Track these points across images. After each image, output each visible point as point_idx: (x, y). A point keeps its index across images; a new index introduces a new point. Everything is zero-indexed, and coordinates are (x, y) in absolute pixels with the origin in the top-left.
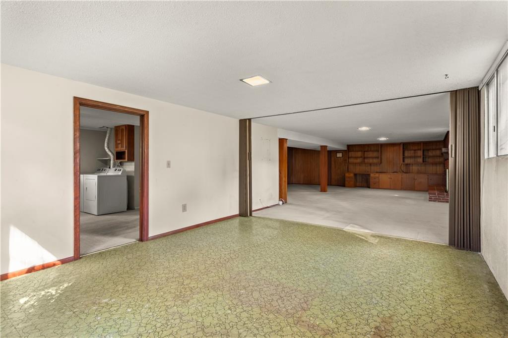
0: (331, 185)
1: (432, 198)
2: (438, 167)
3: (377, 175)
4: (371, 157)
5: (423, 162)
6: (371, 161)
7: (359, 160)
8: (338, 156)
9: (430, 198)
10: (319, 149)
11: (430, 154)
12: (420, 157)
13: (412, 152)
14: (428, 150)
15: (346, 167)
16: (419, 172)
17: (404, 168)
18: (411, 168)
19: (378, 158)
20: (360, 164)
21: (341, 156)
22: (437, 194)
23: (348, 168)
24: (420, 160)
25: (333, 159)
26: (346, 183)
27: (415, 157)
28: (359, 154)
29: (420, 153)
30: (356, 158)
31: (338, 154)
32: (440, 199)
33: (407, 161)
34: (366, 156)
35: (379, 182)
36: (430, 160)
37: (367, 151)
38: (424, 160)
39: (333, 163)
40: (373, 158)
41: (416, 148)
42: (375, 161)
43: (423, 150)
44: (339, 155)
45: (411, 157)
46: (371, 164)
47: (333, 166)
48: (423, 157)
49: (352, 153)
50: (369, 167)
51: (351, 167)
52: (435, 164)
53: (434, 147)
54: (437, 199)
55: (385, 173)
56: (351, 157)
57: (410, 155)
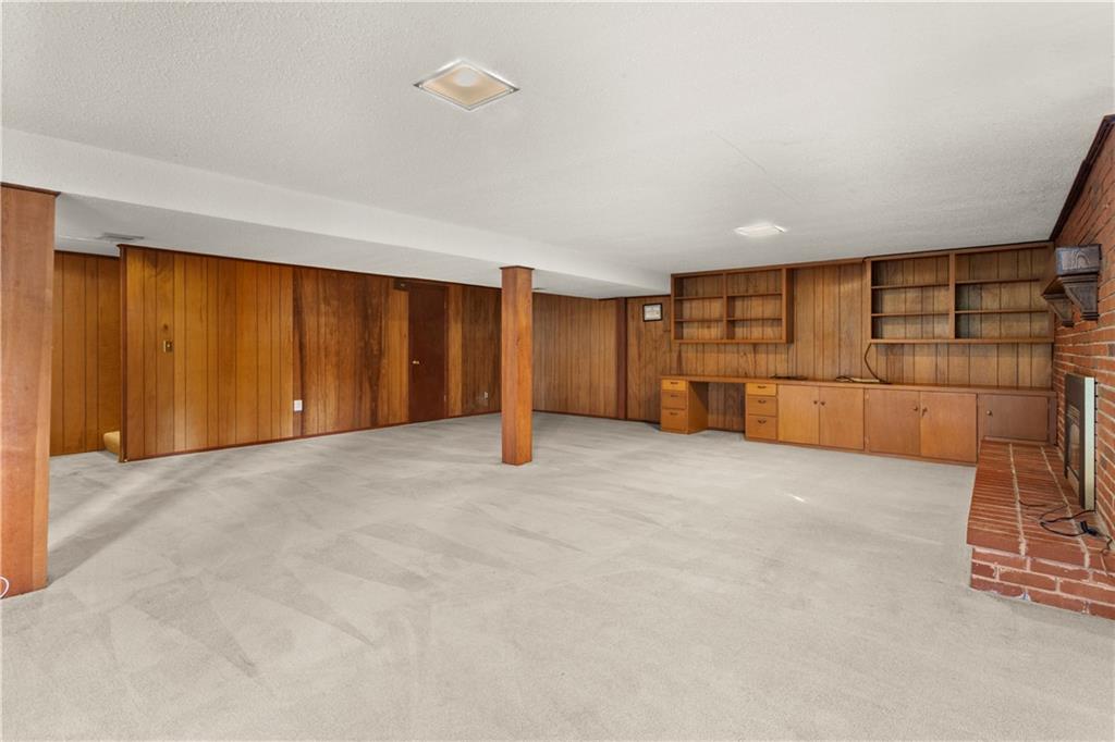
0: (626, 419)
1: (988, 572)
2: (1024, 361)
3: (770, 389)
4: (757, 320)
5: (957, 336)
6: (756, 333)
7: (715, 332)
8: (648, 316)
9: (976, 569)
10: (496, 281)
11: (989, 301)
12: (946, 314)
13: (911, 294)
14: (981, 285)
15: (675, 355)
16: (940, 382)
17: (879, 363)
18: (908, 359)
19: (777, 320)
20: (718, 345)
21: (658, 316)
22: (1023, 548)
23: (680, 356)
24: (945, 328)
25: (632, 325)
26: (665, 413)
27: (922, 316)
28: (716, 308)
29: (945, 300)
30: (706, 322)
31: (647, 309)
32: (1051, 586)
33: (893, 333)
34: (738, 314)
35: (776, 416)
36: (990, 329)
37: (743, 297)
38: (963, 330)
39: (632, 340)
40: (763, 321)
41: (929, 278)
42: (770, 332)
43: (958, 287)
44: (652, 313)
45: (906, 317)
46: (755, 346)
47: (633, 351)
48: (957, 316)
49: (694, 304)
50: (750, 357)
51: (690, 354)
52: (1014, 345)
53: (1005, 273)
54: (1025, 579)
55: (805, 379)
56: (691, 321)
57: (902, 309)
